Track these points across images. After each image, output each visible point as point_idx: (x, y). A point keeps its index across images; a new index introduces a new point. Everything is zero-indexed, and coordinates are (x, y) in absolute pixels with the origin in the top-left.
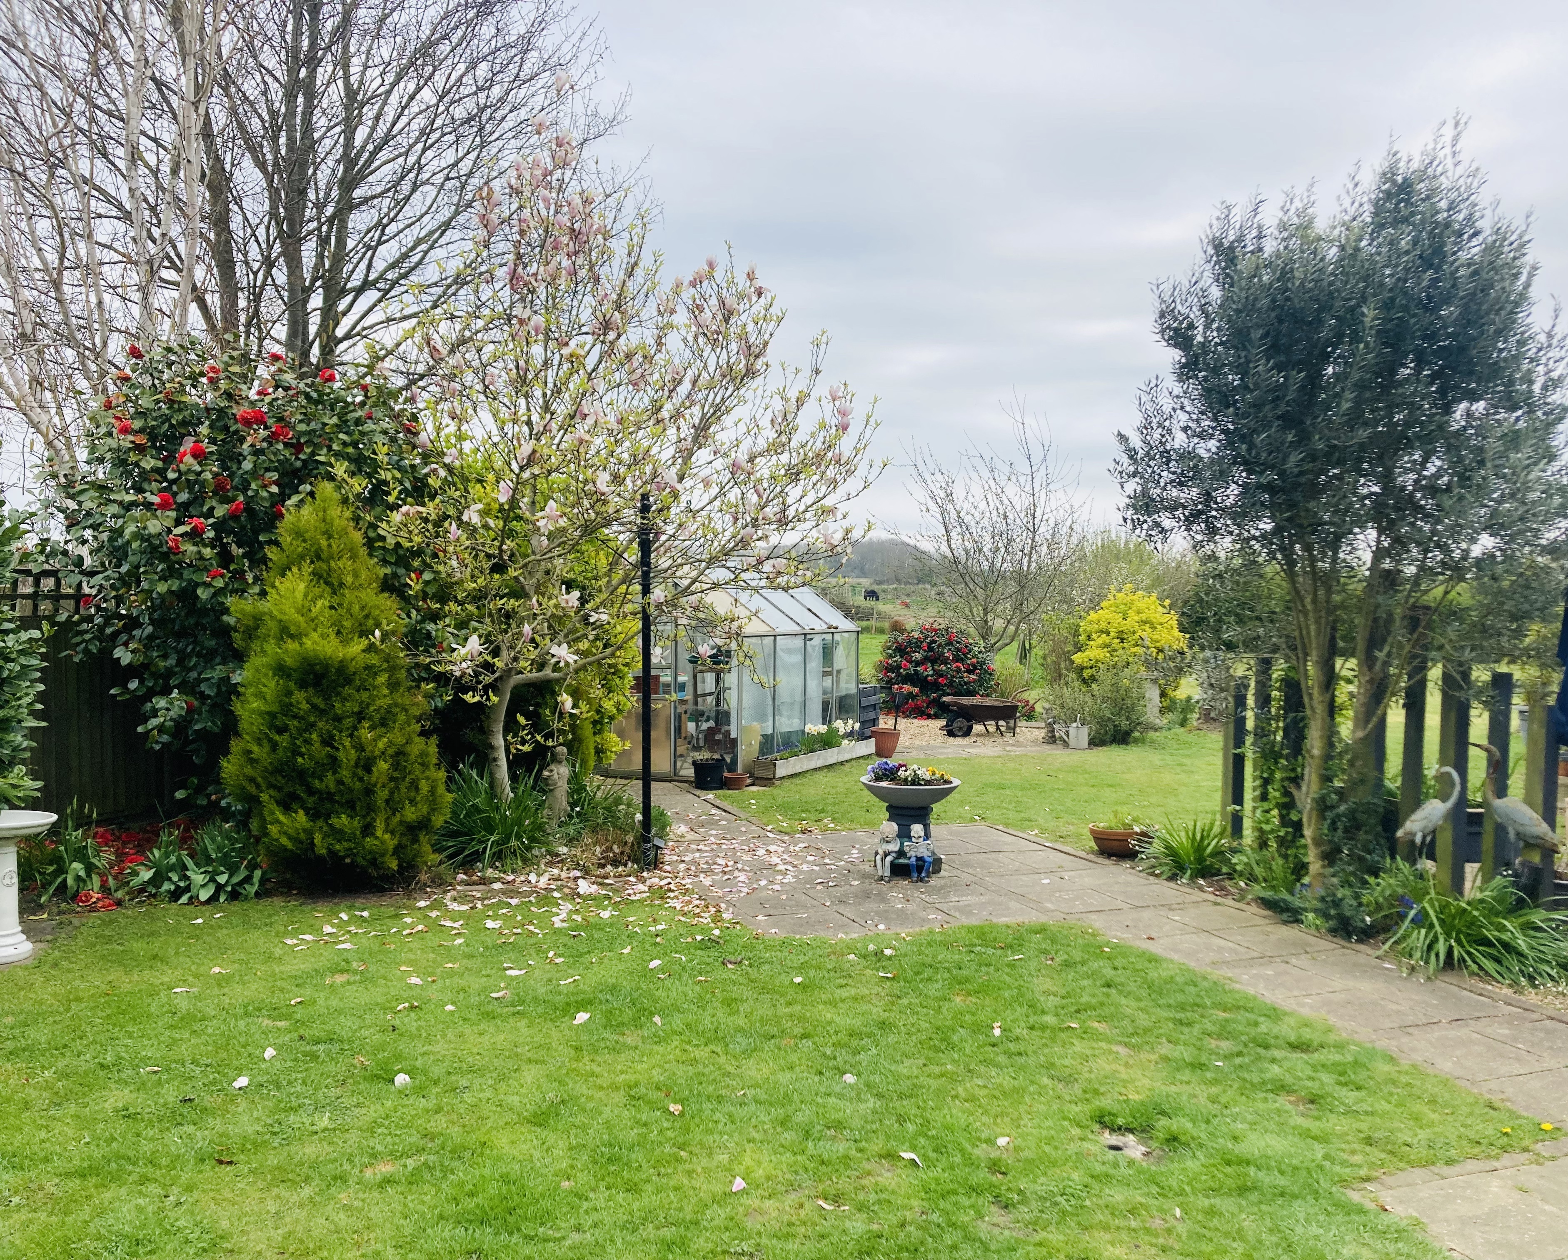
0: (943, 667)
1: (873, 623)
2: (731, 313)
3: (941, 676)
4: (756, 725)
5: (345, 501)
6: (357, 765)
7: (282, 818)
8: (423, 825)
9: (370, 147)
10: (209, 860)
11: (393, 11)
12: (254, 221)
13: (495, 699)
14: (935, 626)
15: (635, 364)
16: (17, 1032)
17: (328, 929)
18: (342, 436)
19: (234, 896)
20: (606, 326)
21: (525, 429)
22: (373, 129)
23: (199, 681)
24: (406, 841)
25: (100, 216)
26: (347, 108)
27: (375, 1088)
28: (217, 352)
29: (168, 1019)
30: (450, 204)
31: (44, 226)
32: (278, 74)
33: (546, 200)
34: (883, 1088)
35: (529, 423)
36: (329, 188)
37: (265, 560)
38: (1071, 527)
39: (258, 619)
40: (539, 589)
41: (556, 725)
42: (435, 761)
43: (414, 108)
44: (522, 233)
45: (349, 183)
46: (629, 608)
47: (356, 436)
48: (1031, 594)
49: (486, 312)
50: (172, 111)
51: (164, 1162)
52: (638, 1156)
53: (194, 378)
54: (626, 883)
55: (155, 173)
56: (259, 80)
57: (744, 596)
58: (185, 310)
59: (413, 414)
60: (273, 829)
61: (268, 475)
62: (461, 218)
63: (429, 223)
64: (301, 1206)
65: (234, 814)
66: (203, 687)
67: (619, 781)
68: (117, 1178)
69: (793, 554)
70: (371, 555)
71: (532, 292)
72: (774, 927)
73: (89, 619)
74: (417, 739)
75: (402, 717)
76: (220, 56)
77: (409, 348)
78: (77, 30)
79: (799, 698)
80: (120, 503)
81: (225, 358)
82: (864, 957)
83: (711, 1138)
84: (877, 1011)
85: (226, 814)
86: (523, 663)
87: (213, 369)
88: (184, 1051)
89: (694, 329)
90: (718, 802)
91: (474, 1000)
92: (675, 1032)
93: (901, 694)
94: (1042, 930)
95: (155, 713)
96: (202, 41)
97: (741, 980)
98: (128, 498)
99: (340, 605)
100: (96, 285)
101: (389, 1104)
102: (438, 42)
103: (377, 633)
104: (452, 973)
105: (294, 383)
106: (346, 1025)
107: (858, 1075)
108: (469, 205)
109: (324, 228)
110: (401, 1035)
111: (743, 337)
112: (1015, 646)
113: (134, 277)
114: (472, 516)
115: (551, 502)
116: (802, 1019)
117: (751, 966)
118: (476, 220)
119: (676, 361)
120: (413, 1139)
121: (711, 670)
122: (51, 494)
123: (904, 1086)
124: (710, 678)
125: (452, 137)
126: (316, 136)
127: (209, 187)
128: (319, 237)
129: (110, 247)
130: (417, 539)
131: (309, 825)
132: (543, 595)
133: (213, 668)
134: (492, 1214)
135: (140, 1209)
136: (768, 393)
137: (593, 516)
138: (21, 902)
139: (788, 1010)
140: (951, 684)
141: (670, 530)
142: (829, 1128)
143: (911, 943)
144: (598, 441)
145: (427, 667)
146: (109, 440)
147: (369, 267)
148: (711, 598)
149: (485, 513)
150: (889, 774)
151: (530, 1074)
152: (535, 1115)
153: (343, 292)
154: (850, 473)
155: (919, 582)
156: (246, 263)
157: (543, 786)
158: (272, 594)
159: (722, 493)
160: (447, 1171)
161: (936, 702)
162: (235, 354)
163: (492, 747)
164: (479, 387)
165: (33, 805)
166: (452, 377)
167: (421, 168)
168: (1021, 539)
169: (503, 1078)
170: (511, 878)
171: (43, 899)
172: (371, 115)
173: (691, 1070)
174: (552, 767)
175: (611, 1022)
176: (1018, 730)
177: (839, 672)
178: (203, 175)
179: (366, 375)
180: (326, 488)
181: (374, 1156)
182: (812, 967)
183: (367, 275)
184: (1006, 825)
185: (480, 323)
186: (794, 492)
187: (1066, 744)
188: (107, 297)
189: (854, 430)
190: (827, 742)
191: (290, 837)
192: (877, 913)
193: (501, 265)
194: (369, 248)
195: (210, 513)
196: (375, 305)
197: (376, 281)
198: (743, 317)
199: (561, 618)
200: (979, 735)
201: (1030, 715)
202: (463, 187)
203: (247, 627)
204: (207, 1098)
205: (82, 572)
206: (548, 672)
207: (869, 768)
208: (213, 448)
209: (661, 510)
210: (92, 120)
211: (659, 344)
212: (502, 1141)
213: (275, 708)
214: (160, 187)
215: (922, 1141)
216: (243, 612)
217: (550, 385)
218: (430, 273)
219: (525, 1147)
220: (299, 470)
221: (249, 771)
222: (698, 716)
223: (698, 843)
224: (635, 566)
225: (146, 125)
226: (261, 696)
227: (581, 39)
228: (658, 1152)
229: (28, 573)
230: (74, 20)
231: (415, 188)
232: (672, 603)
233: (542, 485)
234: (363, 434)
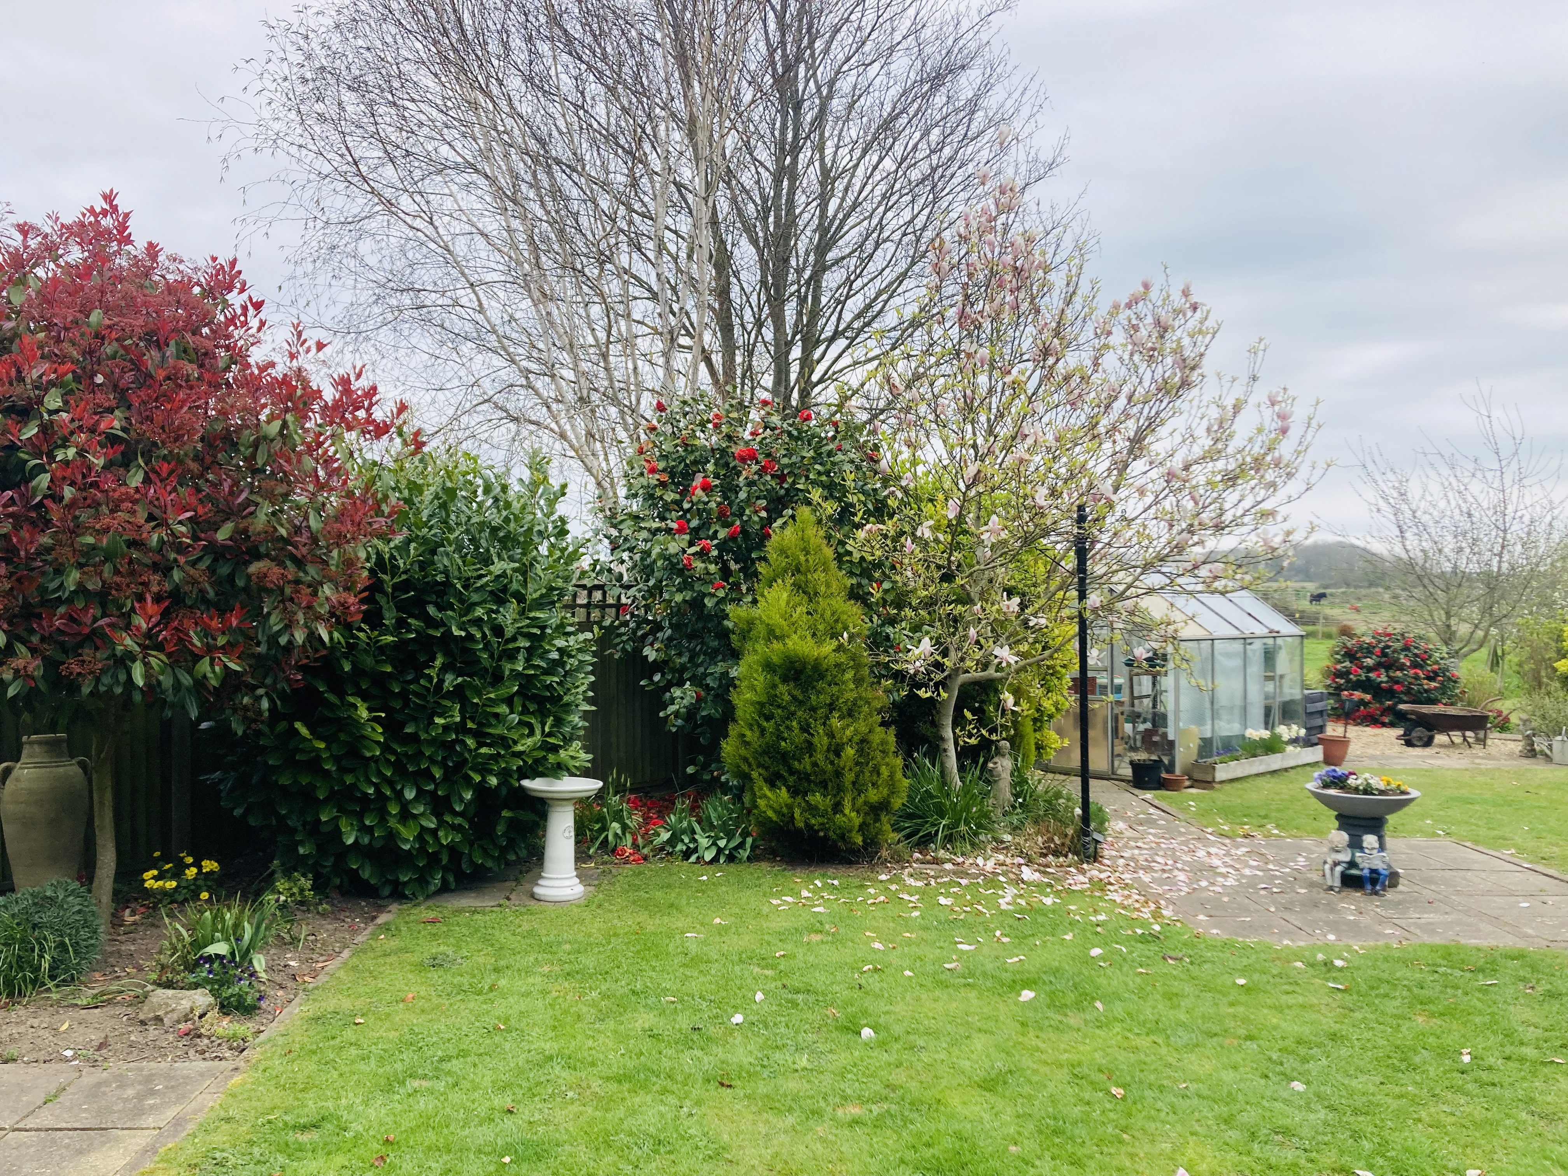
0: (1399, 674)
1: (1319, 628)
2: (1166, 330)
3: (1397, 682)
4: (1193, 727)
5: (819, 522)
6: (828, 750)
7: (769, 794)
8: (883, 806)
9: (840, 216)
10: (712, 827)
11: (860, 97)
12: (749, 290)
13: (944, 695)
14: (1390, 630)
15: (1073, 385)
16: (572, 957)
17: (805, 893)
18: (817, 467)
19: (731, 858)
20: (1046, 352)
21: (972, 451)
22: (843, 199)
23: (705, 675)
24: (869, 820)
25: (636, 298)
26: (822, 184)
27: (845, 1038)
28: (719, 402)
29: (680, 959)
30: (906, 257)
31: (596, 310)
32: (768, 164)
33: (991, 244)
34: (1335, 1100)
35: (975, 446)
36: (807, 254)
37: (756, 574)
38: (1550, 524)
39: (751, 623)
40: (984, 596)
41: (999, 721)
42: (893, 749)
43: (877, 177)
44: (970, 276)
45: (822, 249)
46: (1065, 613)
47: (828, 466)
48: (1502, 597)
49: (938, 349)
50: (689, 207)
51: (679, 1078)
52: (1081, 1132)
53: (703, 425)
54: (1067, 873)
55: (675, 259)
56: (753, 171)
57: (1180, 601)
58: (696, 370)
59: (875, 445)
60: (761, 803)
61: (759, 502)
62: (916, 268)
63: (889, 275)
64: (786, 1132)
65: (731, 788)
66: (709, 680)
67: (1058, 776)
68: (644, 1086)
69: (1231, 558)
70: (840, 568)
71: (979, 327)
72: (1216, 927)
73: (626, 624)
74: (879, 729)
75: (866, 709)
76: (724, 155)
77: (872, 387)
78: (620, 151)
79: (1238, 701)
80: (649, 530)
81: (727, 406)
82: (1312, 965)
83: (1153, 1125)
84: (1328, 1022)
85: (725, 788)
86: (969, 663)
87: (717, 416)
88: (694, 986)
89: (1130, 347)
90: (1156, 802)
91: (930, 968)
92: (1116, 1019)
93: (1351, 701)
94: (1520, 956)
95: (672, 701)
96: (711, 146)
97: (1182, 976)
98: (656, 524)
99: (816, 611)
100: (633, 354)
101: (857, 1054)
102: (898, 116)
103: (845, 635)
104: (909, 943)
105: (779, 424)
106: (819, 980)
107: (1308, 1083)
108: (923, 256)
109: (803, 290)
110: (866, 993)
111: (1178, 350)
112: (1484, 653)
113: (659, 345)
114: (925, 531)
115: (994, 518)
116: (1246, 1020)
117: (1192, 963)
118: (929, 270)
119: (1113, 379)
120: (877, 1088)
121: (1147, 673)
122: (599, 524)
123: (1360, 1101)
124: (1146, 680)
125: (909, 198)
126: (797, 211)
127: (715, 266)
128: (799, 297)
129: (642, 323)
130: (878, 553)
131: (790, 801)
132: (987, 601)
133: (716, 664)
134: (946, 1166)
135: (662, 1115)
136: (1204, 403)
137: (1032, 528)
138: (576, 852)
139: (1231, 1010)
140: (1409, 692)
141: (1105, 538)
142: (1277, 1133)
143: (1363, 956)
144: (1037, 458)
145: (886, 666)
146: (641, 479)
147: (839, 319)
148: (1146, 602)
149: (935, 528)
150: (1339, 782)
151: (979, 1042)
152: (985, 1080)
153: (818, 342)
154: (1290, 475)
155: (1371, 584)
156: (742, 325)
157: (989, 778)
158: (762, 603)
159: (1156, 502)
160: (906, 1121)
161: (1392, 710)
162: (734, 402)
163: (942, 739)
164: (932, 417)
165: (586, 773)
166: (908, 410)
167: (882, 229)
168: (1489, 539)
169: (954, 1043)
170: (960, 860)
171: (591, 851)
172: (841, 187)
173: (1133, 1058)
174: (996, 759)
175: (1055, 1003)
176: (1489, 742)
177: (1282, 677)
178: (711, 256)
179: (836, 413)
180: (804, 512)
181: (845, 1098)
182: (1256, 970)
183: (837, 326)
184: (1476, 842)
185: (933, 360)
186: (1231, 497)
187: (1548, 759)
188: (640, 363)
189: (1295, 433)
190: (1271, 747)
191: (775, 811)
192: (1327, 923)
193: (951, 306)
194: (838, 302)
195: (714, 536)
196: (844, 351)
197: (845, 330)
198: (1178, 333)
199: (1002, 622)
200: (1441, 746)
201: (1503, 726)
202: (918, 240)
203: (742, 630)
204: (712, 1028)
205: (621, 586)
206: (991, 672)
207: (1316, 775)
208: (717, 482)
209: (1097, 520)
210: (631, 223)
211: (1096, 364)
212: (955, 1100)
213: (764, 699)
214: (679, 270)
215: (1380, 1161)
216: (739, 618)
217: (994, 411)
218: (890, 319)
219: (977, 1108)
220: (783, 497)
221: (743, 752)
222: (1134, 718)
223: (1136, 840)
224: (1072, 573)
225: (669, 221)
226: (753, 688)
227: (1023, 94)
228: (1100, 1130)
229: (584, 587)
230: (618, 144)
231: (877, 245)
232: (1108, 608)
233: (986, 501)
234: (834, 464)
